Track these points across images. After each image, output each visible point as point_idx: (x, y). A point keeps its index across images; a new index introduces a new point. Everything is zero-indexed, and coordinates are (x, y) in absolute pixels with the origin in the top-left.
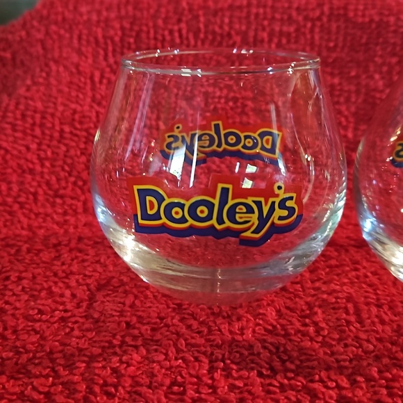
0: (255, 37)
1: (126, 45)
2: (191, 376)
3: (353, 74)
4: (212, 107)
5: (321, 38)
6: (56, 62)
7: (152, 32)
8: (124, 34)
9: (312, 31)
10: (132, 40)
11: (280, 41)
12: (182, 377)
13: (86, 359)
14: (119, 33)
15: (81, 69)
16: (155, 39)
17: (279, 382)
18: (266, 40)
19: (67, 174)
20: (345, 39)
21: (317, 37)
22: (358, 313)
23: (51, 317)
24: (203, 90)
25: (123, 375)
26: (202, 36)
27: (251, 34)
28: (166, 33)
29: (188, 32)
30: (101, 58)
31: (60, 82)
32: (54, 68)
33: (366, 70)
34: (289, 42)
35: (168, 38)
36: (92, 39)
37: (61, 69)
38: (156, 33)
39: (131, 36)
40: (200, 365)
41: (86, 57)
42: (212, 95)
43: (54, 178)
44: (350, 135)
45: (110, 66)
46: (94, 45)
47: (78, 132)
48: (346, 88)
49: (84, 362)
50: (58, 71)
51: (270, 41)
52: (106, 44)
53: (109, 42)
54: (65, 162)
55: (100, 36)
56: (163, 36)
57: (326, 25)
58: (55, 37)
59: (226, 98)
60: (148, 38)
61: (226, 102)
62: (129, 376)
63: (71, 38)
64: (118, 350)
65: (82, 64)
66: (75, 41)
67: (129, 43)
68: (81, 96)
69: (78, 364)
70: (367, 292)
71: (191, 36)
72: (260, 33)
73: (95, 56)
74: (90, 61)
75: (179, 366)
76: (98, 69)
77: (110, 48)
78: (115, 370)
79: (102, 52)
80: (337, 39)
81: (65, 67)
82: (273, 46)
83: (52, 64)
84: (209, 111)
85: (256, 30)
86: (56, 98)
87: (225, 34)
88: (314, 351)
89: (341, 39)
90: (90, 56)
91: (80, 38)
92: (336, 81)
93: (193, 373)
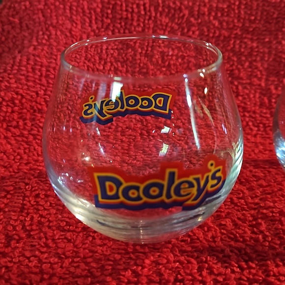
0: (198, 11)
1: (105, 15)
3: (267, 40)
4: (167, 63)
5: (245, 13)
6: (54, 27)
7: (124, 5)
8: (103, 6)
9: (239, 8)
10: (109, 11)
11: (216, 14)
12: (181, 275)
13: (112, 263)
14: (100, 6)
15: (73, 33)
16: (126, 10)
17: (247, 277)
18: (207, 13)
20: (262, 13)
21: (242, 12)
24: (160, 50)
25: (140, 275)
26: (160, 9)
27: (196, 9)
28: (135, 6)
29: (150, 6)
30: (87, 24)
31: (58, 43)
32: (53, 32)
33: (276, 38)
34: (222, 15)
35: (136, 10)
36: (80, 10)
37: (59, 33)
38: (127, 6)
39: (109, 8)
40: (192, 266)
41: (76, 24)
42: (166, 54)
44: (263, 84)
45: (94, 31)
46: (81, 15)
48: (261, 51)
49: (110, 265)
50: (56, 34)
51: (210, 14)
52: (90, 13)
53: (92, 12)
55: (86, 7)
56: (132, 8)
57: (250, 3)
58: (52, 7)
59: (177, 55)
60: (121, 10)
61: (177, 59)
62: (145, 276)
63: (64, 9)
64: (132, 255)
65: (74, 29)
66: (68, 11)
67: (107, 13)
69: (107, 267)
71: (152, 9)
72: (202, 8)
73: (83, 23)
74: (79, 27)
75: (177, 267)
76: (85, 32)
77: (94, 17)
78: (134, 272)
79: (88, 20)
80: (257, 13)
81: (61, 31)
82: (212, 18)
83: (51, 28)
84: (164, 67)
85: (199, 5)
86: (56, 56)
87: (177, 8)
88: (265, 253)
89: (259, 13)
90: (78, 22)
91: (71, 9)
92: (255, 45)
93: (188, 272)
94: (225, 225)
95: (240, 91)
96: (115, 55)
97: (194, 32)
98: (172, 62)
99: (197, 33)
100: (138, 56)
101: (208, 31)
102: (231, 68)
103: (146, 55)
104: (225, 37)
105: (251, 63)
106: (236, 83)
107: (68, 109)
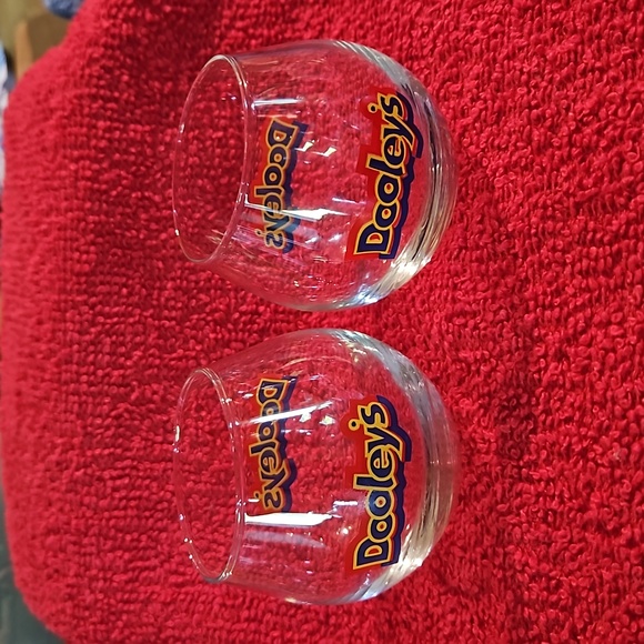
0: (119, 386)
1: (135, 544)
2: (537, 502)
3: (160, 264)
4: (209, 437)
5: (116, 305)
6: (160, 631)
7: (116, 513)
8: (120, 548)
9: (108, 316)
10: (128, 538)
11: (122, 355)
12: (538, 511)
13: (520, 607)
14: (119, 553)
15: (168, 600)
16: (125, 508)
17: (541, 413)
18: (122, 372)
19: (300, 611)
20: (116, 274)
21: (116, 309)
22: (463, 313)
23: (479, 637)
24: (187, 449)
25: (538, 571)
26: (119, 451)
27: (115, 390)
28: (117, 495)
29: (116, 469)
30: (152, 574)
31: (187, 626)
32: (169, 632)
33: (156, 249)
34: (122, 344)
35: (123, 493)
36: (129, 587)
37: (170, 623)
38: (117, 508)
39: (123, 539)
40: (526, 493)
41: (153, 593)
42: (195, 438)
43: (305, 627)
45: (162, 563)
46: (137, 584)
47: (248, 600)
48: (179, 272)
50: (173, 628)
51: (122, 367)
52: (134, 570)
53: (131, 566)
54: (285, 614)
55: (124, 577)
56: (121, 499)
57: (101, 297)
58: (127, 632)
59: (197, 420)
60: (125, 517)
61: (202, 419)
62: (539, 565)
63: (128, 612)
64: (508, 574)
65: (162, 598)
66: (132, 607)
67: (132, 540)
68: (203, 598)
69: (526, 615)
70: (439, 297)
71: (119, 465)
72: (113, 380)
73: (151, 582)
74: (158, 588)
75: (527, 513)
76: (166, 578)
77: (140, 564)
78: (533, 578)
79: (145, 574)
80: (116, 284)
81: (166, 620)
82: (129, 363)
83: (163, 636)
84: (215, 441)
85: (109, 385)
86: (208, 629)
87: (115, 423)
88: (507, 371)
89: (117, 279)
90: (150, 589)
91: (128, 602)
92: (169, 285)
93: (533, 500)
94: (468, 413)
95: (250, 308)
96: (199, 526)
97: (155, 393)
98: (207, 428)
99: (155, 386)
100: (201, 486)
101: (150, 367)
102: (211, 324)
103: (198, 472)
104: (159, 337)
105: (200, 291)
106: (237, 315)
107: (294, 616)
